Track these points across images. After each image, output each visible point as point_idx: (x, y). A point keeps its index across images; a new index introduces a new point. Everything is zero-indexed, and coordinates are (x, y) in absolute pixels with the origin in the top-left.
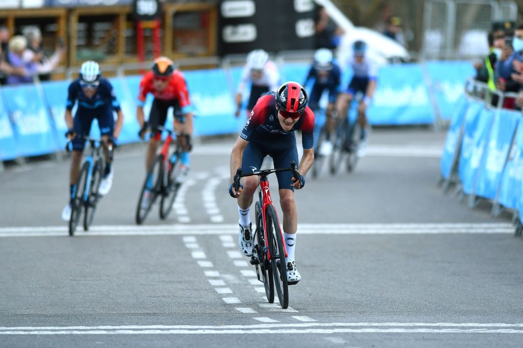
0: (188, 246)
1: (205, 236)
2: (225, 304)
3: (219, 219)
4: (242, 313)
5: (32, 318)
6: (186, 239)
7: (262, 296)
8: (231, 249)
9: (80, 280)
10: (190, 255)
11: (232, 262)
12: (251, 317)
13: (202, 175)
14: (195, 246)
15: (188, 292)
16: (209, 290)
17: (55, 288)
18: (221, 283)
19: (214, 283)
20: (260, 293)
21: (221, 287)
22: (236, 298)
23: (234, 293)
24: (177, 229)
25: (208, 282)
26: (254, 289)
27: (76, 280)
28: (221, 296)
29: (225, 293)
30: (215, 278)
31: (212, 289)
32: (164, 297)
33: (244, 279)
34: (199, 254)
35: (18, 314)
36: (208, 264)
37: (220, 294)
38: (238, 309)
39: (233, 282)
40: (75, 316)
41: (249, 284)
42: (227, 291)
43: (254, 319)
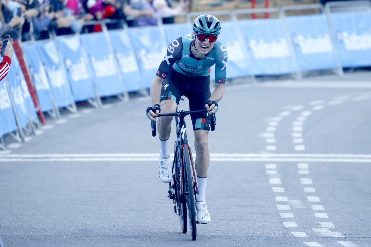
0: (268, 172)
1: (285, 163)
2: (284, 228)
3: (301, 148)
4: (295, 237)
5: (112, 238)
6: (268, 166)
7: (319, 221)
8: (304, 176)
9: (165, 203)
10: (268, 181)
11: (302, 188)
12: (302, 241)
13: (297, 108)
14: (274, 172)
15: (255, 216)
16: (274, 214)
17: (142, 210)
18: (287, 207)
19: (280, 207)
20: (318, 218)
21: (286, 211)
22: (296, 223)
23: (295, 217)
24: (263, 157)
25: (276, 207)
26: (314, 214)
27: (162, 203)
28: (283, 220)
29: (287, 217)
30: (283, 203)
31: (277, 214)
32: (233, 220)
33: (308, 204)
34: (275, 181)
35: (101, 235)
36: (281, 190)
37: (282, 219)
38: (293, 233)
39: (297, 207)
40: (149, 237)
41: (311, 209)
42: (290, 215)
43: (303, 243)
